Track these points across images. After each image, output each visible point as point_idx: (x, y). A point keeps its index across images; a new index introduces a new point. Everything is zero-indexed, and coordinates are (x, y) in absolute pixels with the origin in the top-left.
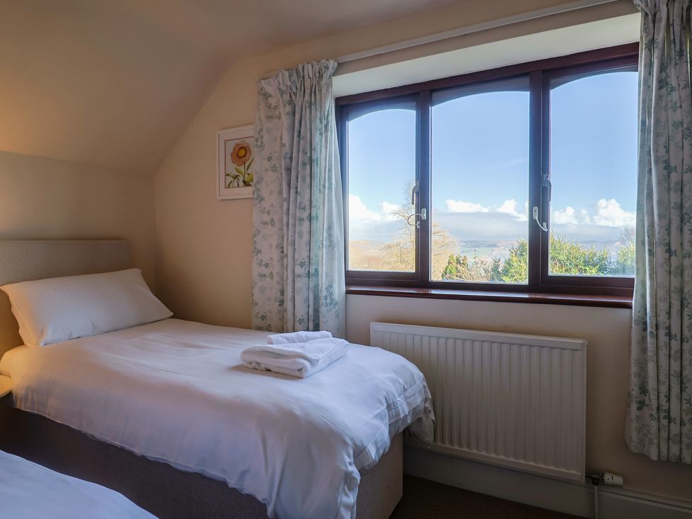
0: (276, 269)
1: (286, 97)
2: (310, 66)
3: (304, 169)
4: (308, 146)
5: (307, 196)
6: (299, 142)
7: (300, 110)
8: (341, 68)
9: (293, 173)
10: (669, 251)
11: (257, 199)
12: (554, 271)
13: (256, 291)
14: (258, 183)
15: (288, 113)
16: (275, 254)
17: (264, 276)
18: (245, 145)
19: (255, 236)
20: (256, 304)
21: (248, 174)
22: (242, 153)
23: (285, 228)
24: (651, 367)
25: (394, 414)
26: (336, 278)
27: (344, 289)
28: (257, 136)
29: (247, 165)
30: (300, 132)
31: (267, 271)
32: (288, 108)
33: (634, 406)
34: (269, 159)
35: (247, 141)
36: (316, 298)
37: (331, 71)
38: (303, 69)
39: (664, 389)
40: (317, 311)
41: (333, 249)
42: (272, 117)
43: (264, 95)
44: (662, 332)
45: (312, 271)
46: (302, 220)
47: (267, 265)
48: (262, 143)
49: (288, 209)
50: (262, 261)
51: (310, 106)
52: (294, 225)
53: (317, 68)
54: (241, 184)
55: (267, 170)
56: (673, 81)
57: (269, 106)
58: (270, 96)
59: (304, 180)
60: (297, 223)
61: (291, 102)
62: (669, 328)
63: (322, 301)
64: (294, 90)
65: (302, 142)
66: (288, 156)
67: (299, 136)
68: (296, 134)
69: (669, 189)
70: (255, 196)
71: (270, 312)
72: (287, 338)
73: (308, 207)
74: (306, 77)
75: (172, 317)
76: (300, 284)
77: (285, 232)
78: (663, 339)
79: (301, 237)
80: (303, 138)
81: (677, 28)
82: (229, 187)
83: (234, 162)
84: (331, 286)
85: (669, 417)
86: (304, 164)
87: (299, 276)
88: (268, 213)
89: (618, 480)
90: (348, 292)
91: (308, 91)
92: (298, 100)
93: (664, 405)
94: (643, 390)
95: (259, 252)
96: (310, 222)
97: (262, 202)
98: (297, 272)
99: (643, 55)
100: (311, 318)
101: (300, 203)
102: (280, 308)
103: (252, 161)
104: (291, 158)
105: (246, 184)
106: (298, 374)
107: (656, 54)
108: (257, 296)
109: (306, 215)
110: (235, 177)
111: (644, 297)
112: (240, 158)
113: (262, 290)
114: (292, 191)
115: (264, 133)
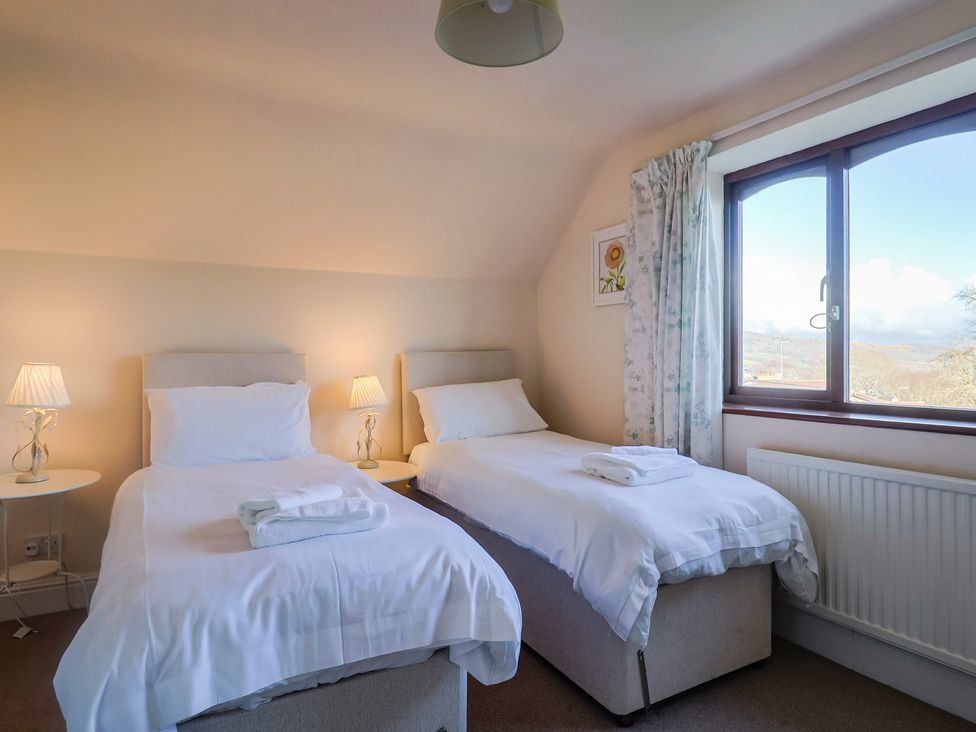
0: (647, 381)
1: (657, 189)
2: (681, 150)
3: (674, 268)
4: (679, 242)
5: (678, 299)
6: (669, 239)
7: (671, 202)
8: (716, 146)
9: (663, 272)
11: (628, 304)
13: (627, 407)
14: (630, 286)
15: (658, 208)
16: (646, 365)
17: (636, 389)
18: (618, 246)
19: (626, 345)
20: (627, 420)
21: (621, 277)
22: (616, 254)
23: (654, 336)
25: (730, 540)
26: (709, 393)
27: (720, 406)
28: (628, 234)
29: (620, 268)
30: (670, 226)
31: (637, 384)
32: (659, 201)
34: (641, 259)
35: (620, 241)
36: (687, 416)
37: (703, 153)
38: (674, 154)
40: (688, 432)
41: (705, 359)
42: (644, 212)
43: (637, 188)
45: (683, 385)
46: (671, 326)
47: (638, 378)
48: (634, 242)
49: (657, 315)
50: (633, 373)
51: (681, 196)
52: (664, 332)
53: (688, 150)
54: (615, 288)
55: (638, 272)
57: (641, 201)
58: (644, 188)
59: (674, 280)
60: (666, 330)
61: (662, 194)
63: (693, 420)
64: (666, 180)
65: (672, 237)
66: (658, 255)
67: (670, 231)
68: (666, 229)
70: (627, 301)
71: (641, 430)
72: (628, 451)
73: (678, 312)
74: (678, 163)
75: (547, 429)
76: (670, 398)
77: (654, 340)
79: (670, 345)
80: (675, 233)
82: (603, 292)
83: (607, 265)
84: (702, 402)
86: (675, 263)
87: (668, 390)
88: (640, 319)
90: (724, 411)
91: (679, 179)
92: (669, 191)
95: (630, 363)
96: (681, 328)
97: (634, 308)
98: (666, 386)
100: (682, 439)
101: (670, 309)
102: (651, 426)
103: (625, 262)
104: (661, 257)
105: (619, 288)
106: (625, 482)
108: (629, 412)
109: (675, 321)
110: (609, 281)
112: (613, 260)
113: (634, 405)
114: (662, 293)
115: (636, 231)
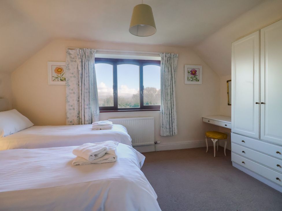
0: (76, 107)
1: (79, 56)
6: (84, 70)
7: (84, 61)
8: (97, 52)
9: (83, 79)
10: (166, 100)
11: (68, 85)
12: (145, 105)
14: (68, 80)
16: (76, 102)
17: (71, 109)
18: (61, 68)
19: (67, 97)
20: (68, 118)
21: (63, 77)
22: (60, 70)
23: (80, 95)
24: (164, 120)
28: (67, 66)
29: (62, 74)
32: (80, 60)
33: (161, 128)
34: (72, 74)
35: (62, 66)
36: (91, 114)
38: (85, 50)
39: (166, 123)
42: (72, 61)
43: (68, 53)
44: (165, 114)
45: (90, 107)
47: (72, 106)
48: (69, 68)
49: (82, 89)
50: (70, 105)
54: (59, 80)
55: (71, 77)
56: (166, 71)
57: (71, 57)
58: (71, 54)
61: (81, 58)
62: (166, 113)
63: (95, 115)
64: (82, 55)
67: (84, 68)
69: (165, 89)
70: (67, 85)
71: (73, 120)
73: (88, 89)
74: (86, 52)
75: (33, 126)
76: (87, 111)
78: (165, 115)
79: (86, 97)
81: (166, 62)
82: (54, 81)
83: (56, 73)
84: (96, 110)
85: (167, 128)
86: (87, 77)
87: (87, 108)
88: (72, 90)
89: (159, 142)
90: (100, 112)
91: (87, 57)
92: (83, 58)
93: (166, 126)
94: (163, 125)
95: (69, 102)
96: (89, 93)
97: (69, 87)
99: (161, 63)
100: (90, 120)
102: (78, 118)
103: (64, 73)
104: (82, 75)
105: (62, 80)
107: (164, 65)
108: (68, 115)
110: (57, 78)
111: (162, 108)
112: (59, 72)
113: (70, 114)
114: (83, 84)
115: (70, 66)
